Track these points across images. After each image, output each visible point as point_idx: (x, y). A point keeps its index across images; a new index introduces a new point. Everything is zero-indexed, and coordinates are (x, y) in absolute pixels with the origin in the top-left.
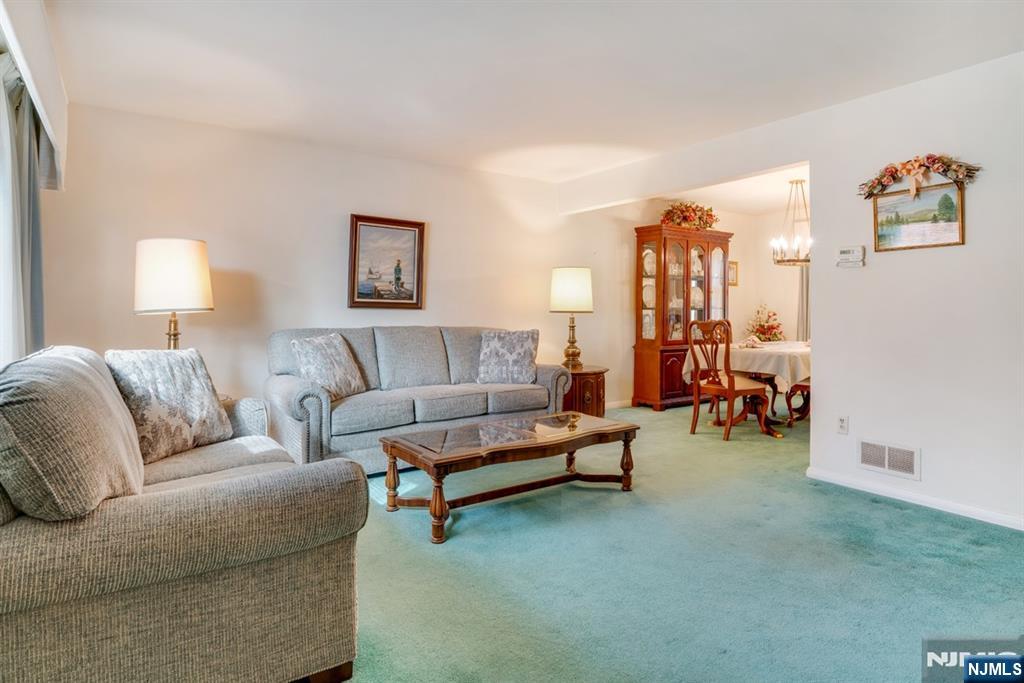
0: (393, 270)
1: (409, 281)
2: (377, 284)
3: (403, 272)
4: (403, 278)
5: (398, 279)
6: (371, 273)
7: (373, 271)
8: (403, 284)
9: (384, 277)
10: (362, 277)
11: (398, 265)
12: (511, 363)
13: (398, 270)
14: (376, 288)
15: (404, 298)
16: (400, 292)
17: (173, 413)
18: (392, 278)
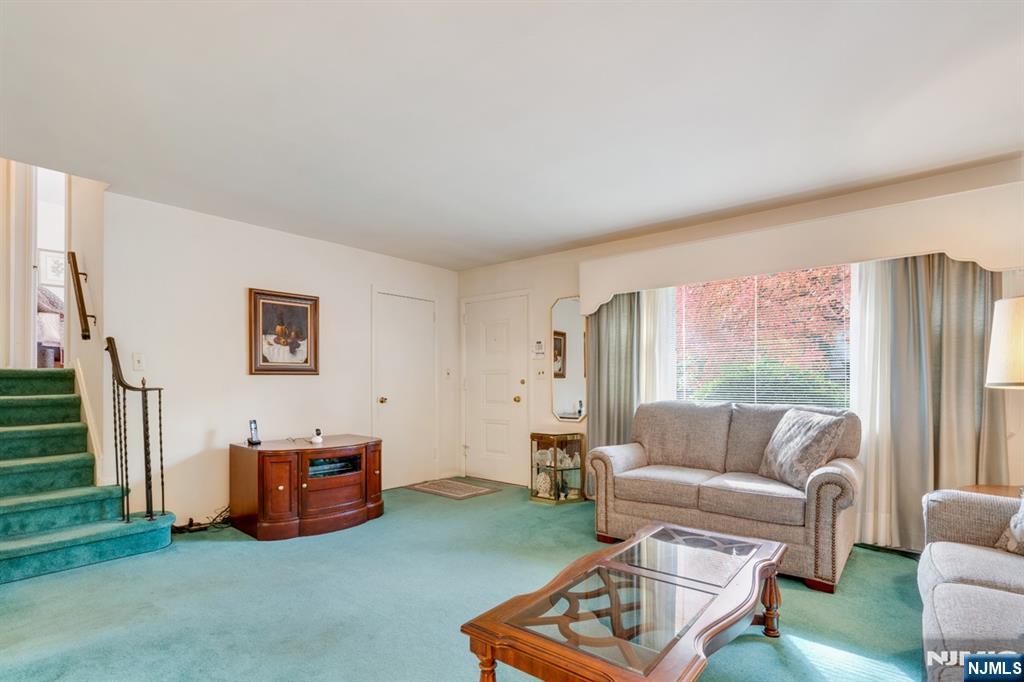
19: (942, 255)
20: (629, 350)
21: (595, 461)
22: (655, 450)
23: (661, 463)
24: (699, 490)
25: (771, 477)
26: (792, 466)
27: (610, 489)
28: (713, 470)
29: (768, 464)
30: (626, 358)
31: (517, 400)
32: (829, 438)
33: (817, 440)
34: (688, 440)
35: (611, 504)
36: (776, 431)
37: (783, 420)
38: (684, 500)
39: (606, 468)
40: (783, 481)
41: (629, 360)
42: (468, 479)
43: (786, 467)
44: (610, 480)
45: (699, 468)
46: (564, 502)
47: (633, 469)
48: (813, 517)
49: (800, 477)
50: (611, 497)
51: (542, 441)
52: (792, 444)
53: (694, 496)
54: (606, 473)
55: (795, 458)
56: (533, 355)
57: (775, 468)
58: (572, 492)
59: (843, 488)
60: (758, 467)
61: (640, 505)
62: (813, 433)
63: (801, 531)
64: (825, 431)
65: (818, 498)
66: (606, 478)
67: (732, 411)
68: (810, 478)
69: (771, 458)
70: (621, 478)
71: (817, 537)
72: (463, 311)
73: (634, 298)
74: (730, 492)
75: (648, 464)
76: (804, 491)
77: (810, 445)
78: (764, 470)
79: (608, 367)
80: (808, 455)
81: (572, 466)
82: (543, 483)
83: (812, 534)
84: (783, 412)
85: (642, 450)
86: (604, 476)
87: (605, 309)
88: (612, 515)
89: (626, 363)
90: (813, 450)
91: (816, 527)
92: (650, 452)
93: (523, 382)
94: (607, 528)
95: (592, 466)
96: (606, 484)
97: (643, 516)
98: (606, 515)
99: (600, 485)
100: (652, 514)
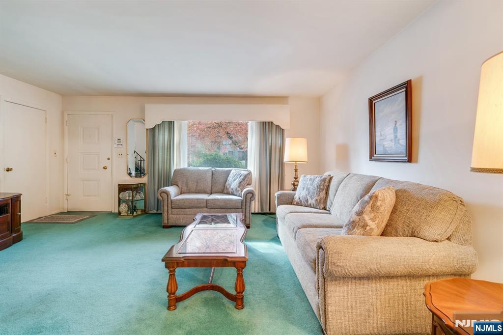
0: (392, 130)
2: (384, 143)
6: (381, 135)
9: (388, 137)
10: (377, 139)
19: (272, 122)
20: (169, 146)
21: (162, 194)
22: (184, 188)
23: (186, 193)
24: (207, 201)
25: (228, 194)
26: (236, 189)
27: (170, 205)
28: (208, 193)
29: (227, 189)
30: (167, 149)
31: (105, 168)
32: (247, 179)
33: (243, 180)
34: (197, 182)
35: (170, 211)
36: (229, 178)
37: (231, 173)
38: (202, 205)
39: (168, 196)
40: (233, 194)
41: (169, 150)
42: (69, 213)
43: (234, 189)
44: (170, 201)
45: (202, 193)
46: (136, 216)
47: (178, 195)
48: (244, 205)
49: (239, 192)
50: (170, 208)
51: (122, 188)
52: (236, 182)
53: (205, 203)
54: (168, 199)
55: (237, 186)
56: (116, 146)
57: (230, 190)
58: (139, 210)
59: (253, 194)
60: (224, 191)
61: (182, 210)
62: (242, 177)
63: (241, 210)
64: (246, 176)
65: (246, 198)
66: (168, 201)
67: (212, 171)
68: (243, 192)
69: (228, 187)
70: (174, 200)
71: (245, 211)
72: (66, 118)
73: (171, 124)
74: (218, 200)
75: (181, 194)
76: (241, 197)
77: (242, 181)
78: (225, 191)
79: (159, 153)
80: (241, 185)
81: (140, 198)
82: (124, 207)
83: (244, 210)
84: (230, 171)
85: (178, 188)
86: (167, 200)
87: (157, 127)
88: (170, 216)
89: (167, 151)
90: (242, 183)
91: (245, 208)
92: (182, 188)
93: (109, 159)
94: (168, 222)
95: (161, 196)
96: (168, 203)
97: (185, 214)
98: (168, 217)
99: (164, 204)
100: (188, 213)
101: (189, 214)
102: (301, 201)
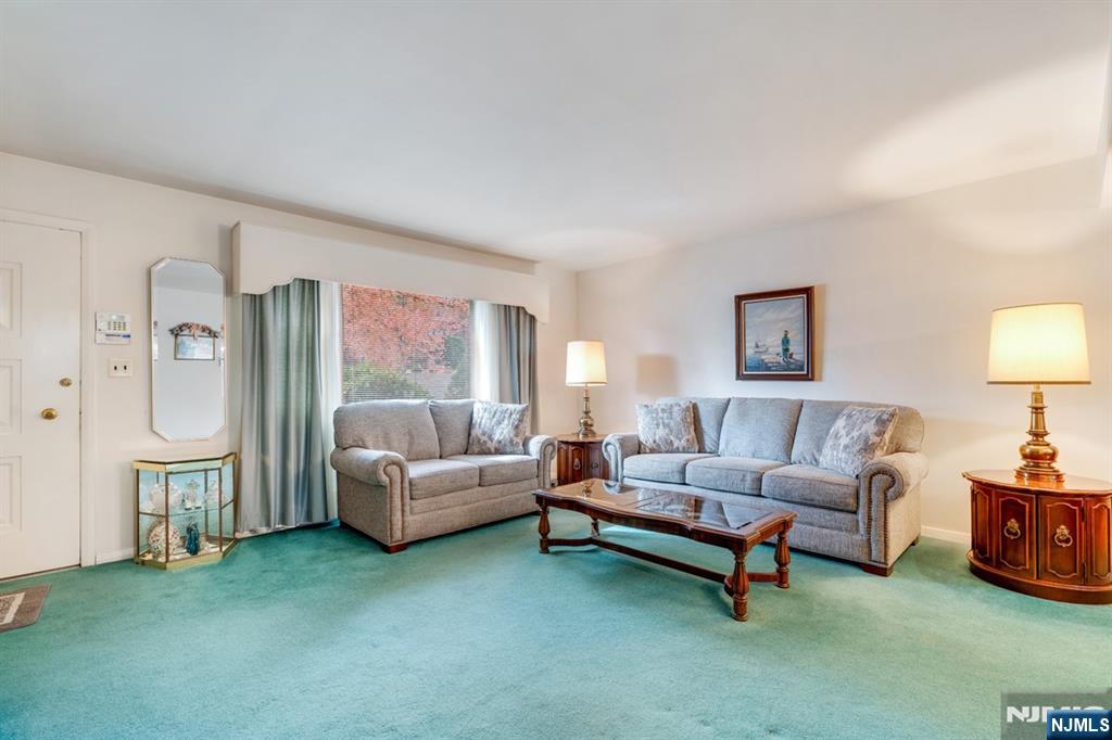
0: (780, 342)
1: (798, 351)
2: (763, 357)
3: (791, 342)
4: (792, 349)
5: (786, 350)
6: (757, 347)
7: (759, 344)
8: (791, 355)
9: (771, 350)
10: (750, 351)
11: (786, 335)
12: (841, 447)
13: (786, 341)
14: (763, 360)
15: (794, 370)
16: (788, 363)
17: (484, 434)
18: (780, 350)
19: (519, 308)
21: (389, 468)
24: (481, 470)
26: (512, 441)
27: (407, 493)
31: (51, 415)
35: (407, 508)
43: (505, 442)
44: (406, 483)
48: (542, 469)
49: (521, 447)
50: (407, 500)
52: (502, 426)
54: (402, 478)
55: (511, 434)
56: (99, 337)
57: (492, 445)
61: (437, 499)
62: (516, 416)
63: (537, 480)
65: (545, 456)
66: (402, 482)
67: (430, 407)
71: (544, 481)
80: (520, 431)
83: (542, 480)
86: (399, 480)
88: (409, 518)
90: (522, 427)
91: (544, 475)
94: (403, 535)
95: (386, 473)
96: (402, 488)
97: (440, 509)
98: (403, 522)
99: (394, 491)
100: (446, 504)
101: (449, 507)
102: (658, 445)
